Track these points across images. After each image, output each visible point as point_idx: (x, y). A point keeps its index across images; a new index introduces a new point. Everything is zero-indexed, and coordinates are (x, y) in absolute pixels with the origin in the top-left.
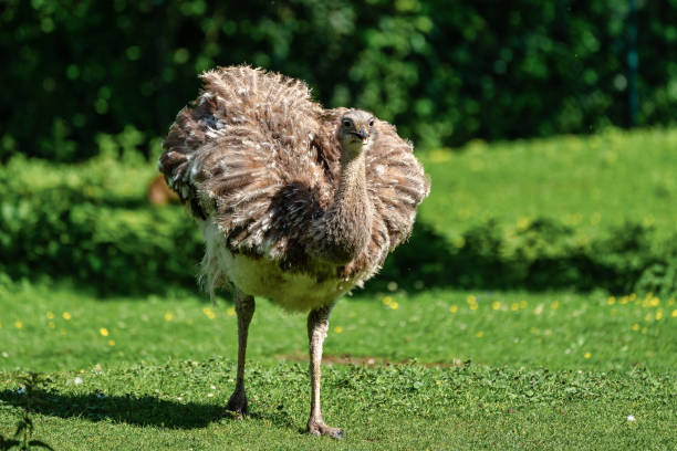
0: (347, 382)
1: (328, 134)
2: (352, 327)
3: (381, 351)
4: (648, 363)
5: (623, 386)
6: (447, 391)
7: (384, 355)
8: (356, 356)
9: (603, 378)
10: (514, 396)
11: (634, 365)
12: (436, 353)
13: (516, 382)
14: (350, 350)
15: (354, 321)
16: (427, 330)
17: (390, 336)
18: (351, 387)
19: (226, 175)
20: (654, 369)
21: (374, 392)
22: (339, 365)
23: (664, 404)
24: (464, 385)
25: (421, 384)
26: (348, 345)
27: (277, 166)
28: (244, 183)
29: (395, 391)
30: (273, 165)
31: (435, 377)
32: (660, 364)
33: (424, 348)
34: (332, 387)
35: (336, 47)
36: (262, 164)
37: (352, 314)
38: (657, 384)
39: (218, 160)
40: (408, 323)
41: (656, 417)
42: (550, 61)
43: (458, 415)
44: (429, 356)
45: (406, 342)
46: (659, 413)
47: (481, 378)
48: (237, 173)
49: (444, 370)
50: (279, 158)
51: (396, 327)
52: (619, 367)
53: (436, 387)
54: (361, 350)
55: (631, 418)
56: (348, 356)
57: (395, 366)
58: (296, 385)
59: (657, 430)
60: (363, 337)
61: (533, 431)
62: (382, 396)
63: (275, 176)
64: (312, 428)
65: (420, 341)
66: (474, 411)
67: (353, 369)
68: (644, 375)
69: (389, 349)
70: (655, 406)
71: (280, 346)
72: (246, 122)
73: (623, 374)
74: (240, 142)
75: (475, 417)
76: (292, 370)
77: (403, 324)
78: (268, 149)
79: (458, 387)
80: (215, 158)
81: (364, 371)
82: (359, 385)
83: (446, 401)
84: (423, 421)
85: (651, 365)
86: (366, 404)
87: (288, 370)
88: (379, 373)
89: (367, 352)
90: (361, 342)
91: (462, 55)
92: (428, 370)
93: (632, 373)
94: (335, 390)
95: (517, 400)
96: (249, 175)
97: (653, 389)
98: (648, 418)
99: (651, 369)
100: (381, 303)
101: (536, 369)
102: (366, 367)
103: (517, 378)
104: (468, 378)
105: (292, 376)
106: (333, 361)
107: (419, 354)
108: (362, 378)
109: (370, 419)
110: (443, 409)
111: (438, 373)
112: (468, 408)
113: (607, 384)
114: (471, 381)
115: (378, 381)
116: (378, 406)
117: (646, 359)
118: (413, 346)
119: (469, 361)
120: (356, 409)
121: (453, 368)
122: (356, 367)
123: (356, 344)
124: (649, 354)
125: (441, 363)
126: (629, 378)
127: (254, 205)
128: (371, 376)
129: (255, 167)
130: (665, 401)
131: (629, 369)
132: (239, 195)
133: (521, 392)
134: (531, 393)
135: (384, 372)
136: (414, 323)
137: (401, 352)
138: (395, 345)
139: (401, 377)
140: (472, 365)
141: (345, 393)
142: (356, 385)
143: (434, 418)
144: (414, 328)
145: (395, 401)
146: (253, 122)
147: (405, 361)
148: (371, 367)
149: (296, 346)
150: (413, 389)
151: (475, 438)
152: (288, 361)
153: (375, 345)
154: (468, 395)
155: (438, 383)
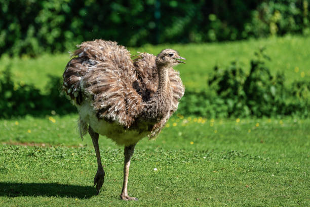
0: (33, 154)
1: (142, 66)
2: (35, 130)
3: (48, 140)
4: (163, 146)
5: (152, 156)
6: (77, 158)
7: (49, 142)
8: (37, 143)
9: (144, 152)
10: (106, 160)
11: (157, 146)
12: (72, 141)
13: (106, 154)
14: (34, 140)
15: (36, 127)
16: (68, 132)
17: (52, 134)
18: (35, 156)
19: (99, 85)
20: (165, 148)
21: (45, 158)
22: (29, 146)
23: (170, 163)
24: (84, 155)
25: (65, 155)
26: (33, 138)
27: (122, 80)
28: (107, 88)
29: (54, 158)
30: (120, 80)
31: (72, 152)
32: (168, 146)
33: (67, 139)
34: (27, 156)
35: (29, 8)
36: (115, 80)
37: (35, 125)
38: (167, 155)
39: (95, 78)
40: (60, 128)
41: (166, 169)
42: (122, 15)
43: (82, 168)
44: (69, 143)
45: (59, 137)
46: (167, 167)
47: (91, 152)
48: (104, 84)
49: (75, 149)
50: (122, 77)
51: (55, 130)
52: (150, 147)
53: (72, 156)
54: (39, 140)
55: (155, 169)
56: (33, 142)
57: (54, 147)
58: (11, 155)
59: (167, 174)
60: (40, 134)
61: (113, 175)
62: (48, 160)
63: (121, 85)
64: (123, 198)
65: (65, 136)
66: (88, 166)
67: (36, 148)
68: (161, 151)
69: (51, 140)
70: (166, 164)
71: (4, 138)
72: (106, 61)
73: (152, 151)
74: (105, 70)
75: (89, 169)
76: (9, 149)
77: (58, 129)
78: (117, 73)
79: (82, 156)
80: (94, 77)
81: (41, 149)
82: (38, 155)
83: (76, 162)
84: (66, 171)
85: (165, 146)
86: (41, 163)
87: (7, 148)
88: (47, 150)
89: (42, 141)
90: (39, 137)
91: (83, 13)
92: (68, 149)
93: (156, 150)
94: (28, 157)
95: (107, 162)
96: (109, 85)
97: (165, 157)
98: (163, 169)
99: (164, 148)
100: (48, 120)
101: (115, 148)
102: (41, 147)
103: (107, 152)
104: (86, 152)
105: (9, 151)
106: (27, 145)
107: (64, 142)
108: (40, 152)
109: (43, 170)
110: (75, 165)
111: (73, 150)
112: (86, 165)
113: (146, 155)
114: (87, 154)
115: (47, 153)
116: (46, 164)
117: (162, 144)
118: (62, 139)
119: (86, 145)
120: (37, 165)
121: (79, 148)
122: (37, 147)
123: (37, 137)
124: (164, 142)
125: (74, 146)
126: (155, 152)
127: (111, 99)
128: (43, 151)
129: (111, 81)
130: (170, 162)
131: (154, 148)
132: (104, 94)
133: (109, 158)
134: (113, 158)
135: (49, 150)
136: (63, 129)
137: (57, 141)
138: (54, 138)
139: (57, 152)
140: (88, 146)
141: (32, 159)
142: (37, 155)
143: (71, 169)
144: (62, 130)
145: (54, 162)
146: (110, 60)
147: (58, 144)
148: (44, 147)
149: (11, 138)
150: (62, 157)
151: (89, 178)
152: (7, 144)
153: (45, 138)
154: (86, 159)
155: (73, 154)
